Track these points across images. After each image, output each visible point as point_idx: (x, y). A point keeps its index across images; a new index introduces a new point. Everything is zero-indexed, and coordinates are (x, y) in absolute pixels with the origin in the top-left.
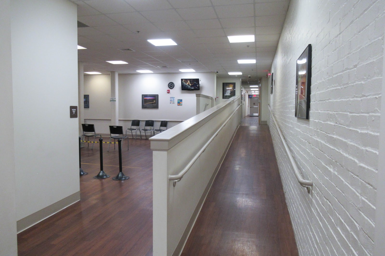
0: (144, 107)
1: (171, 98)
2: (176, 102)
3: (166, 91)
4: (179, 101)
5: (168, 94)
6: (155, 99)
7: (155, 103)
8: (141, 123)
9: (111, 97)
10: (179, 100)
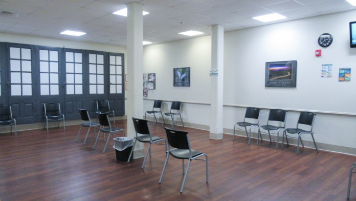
0: (269, 85)
1: (323, 66)
2: (335, 73)
3: (314, 53)
4: (343, 72)
5: (318, 59)
6: (290, 71)
7: (290, 77)
8: (261, 114)
9: (212, 68)
10: (343, 69)
